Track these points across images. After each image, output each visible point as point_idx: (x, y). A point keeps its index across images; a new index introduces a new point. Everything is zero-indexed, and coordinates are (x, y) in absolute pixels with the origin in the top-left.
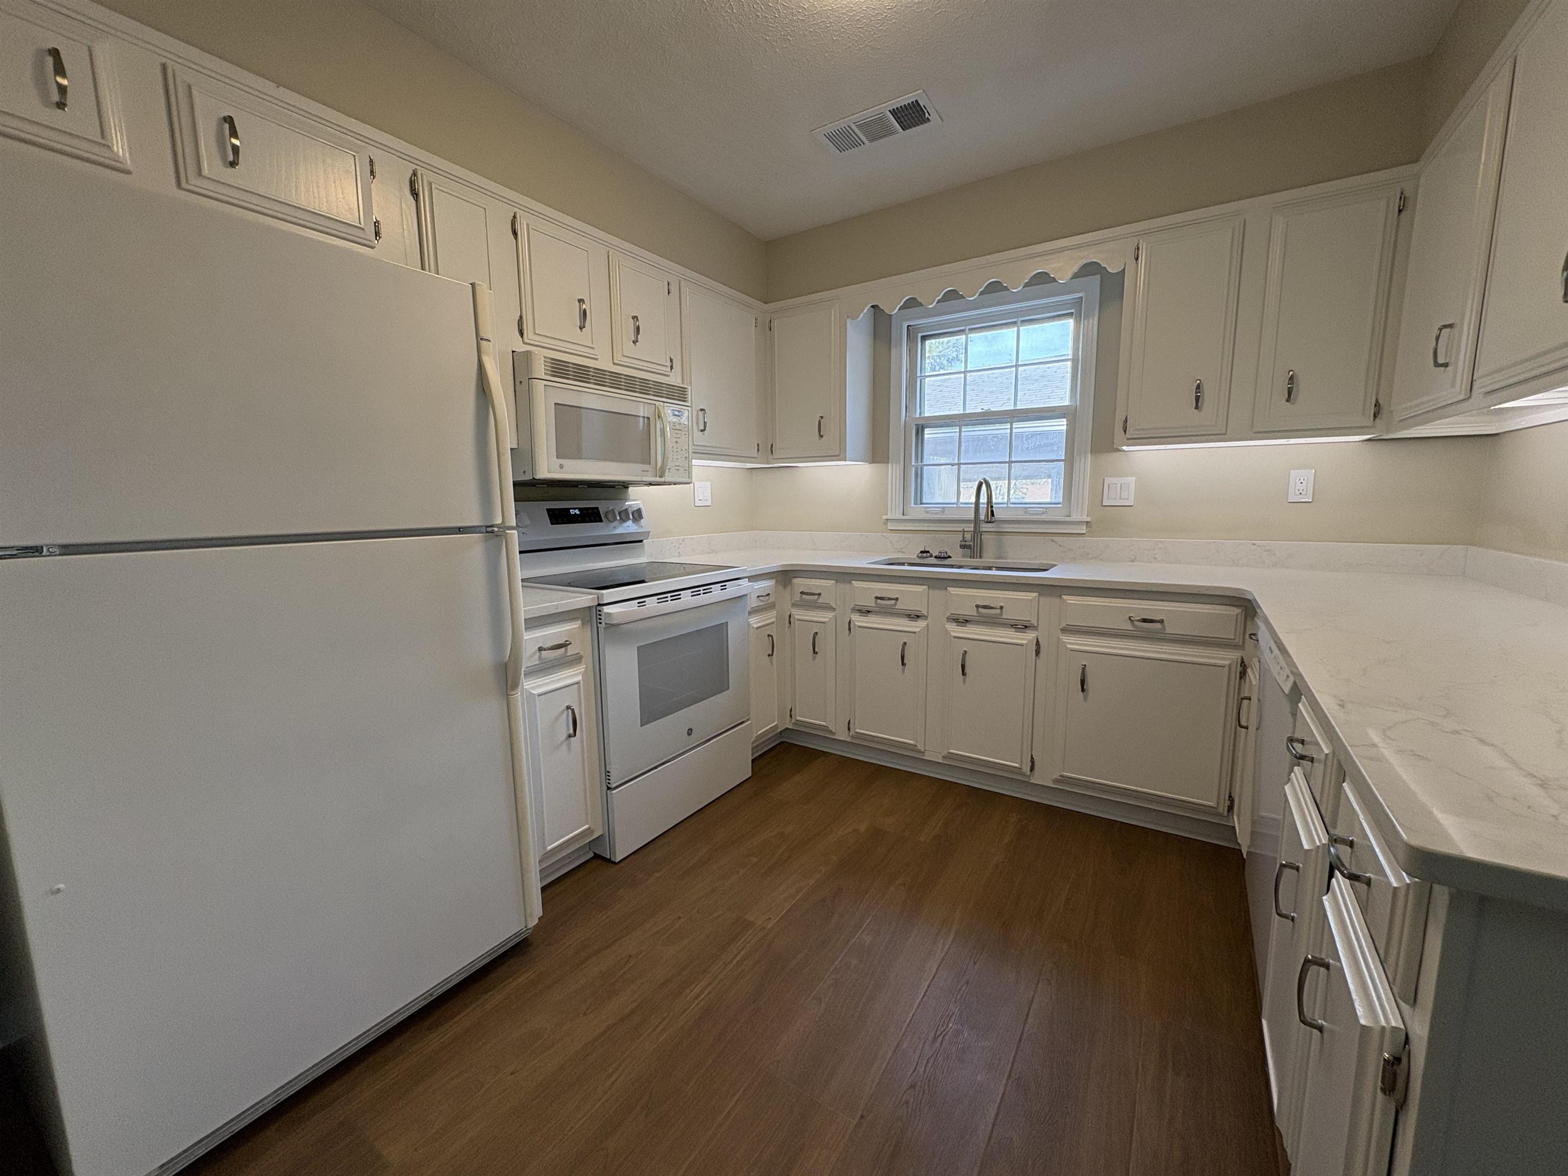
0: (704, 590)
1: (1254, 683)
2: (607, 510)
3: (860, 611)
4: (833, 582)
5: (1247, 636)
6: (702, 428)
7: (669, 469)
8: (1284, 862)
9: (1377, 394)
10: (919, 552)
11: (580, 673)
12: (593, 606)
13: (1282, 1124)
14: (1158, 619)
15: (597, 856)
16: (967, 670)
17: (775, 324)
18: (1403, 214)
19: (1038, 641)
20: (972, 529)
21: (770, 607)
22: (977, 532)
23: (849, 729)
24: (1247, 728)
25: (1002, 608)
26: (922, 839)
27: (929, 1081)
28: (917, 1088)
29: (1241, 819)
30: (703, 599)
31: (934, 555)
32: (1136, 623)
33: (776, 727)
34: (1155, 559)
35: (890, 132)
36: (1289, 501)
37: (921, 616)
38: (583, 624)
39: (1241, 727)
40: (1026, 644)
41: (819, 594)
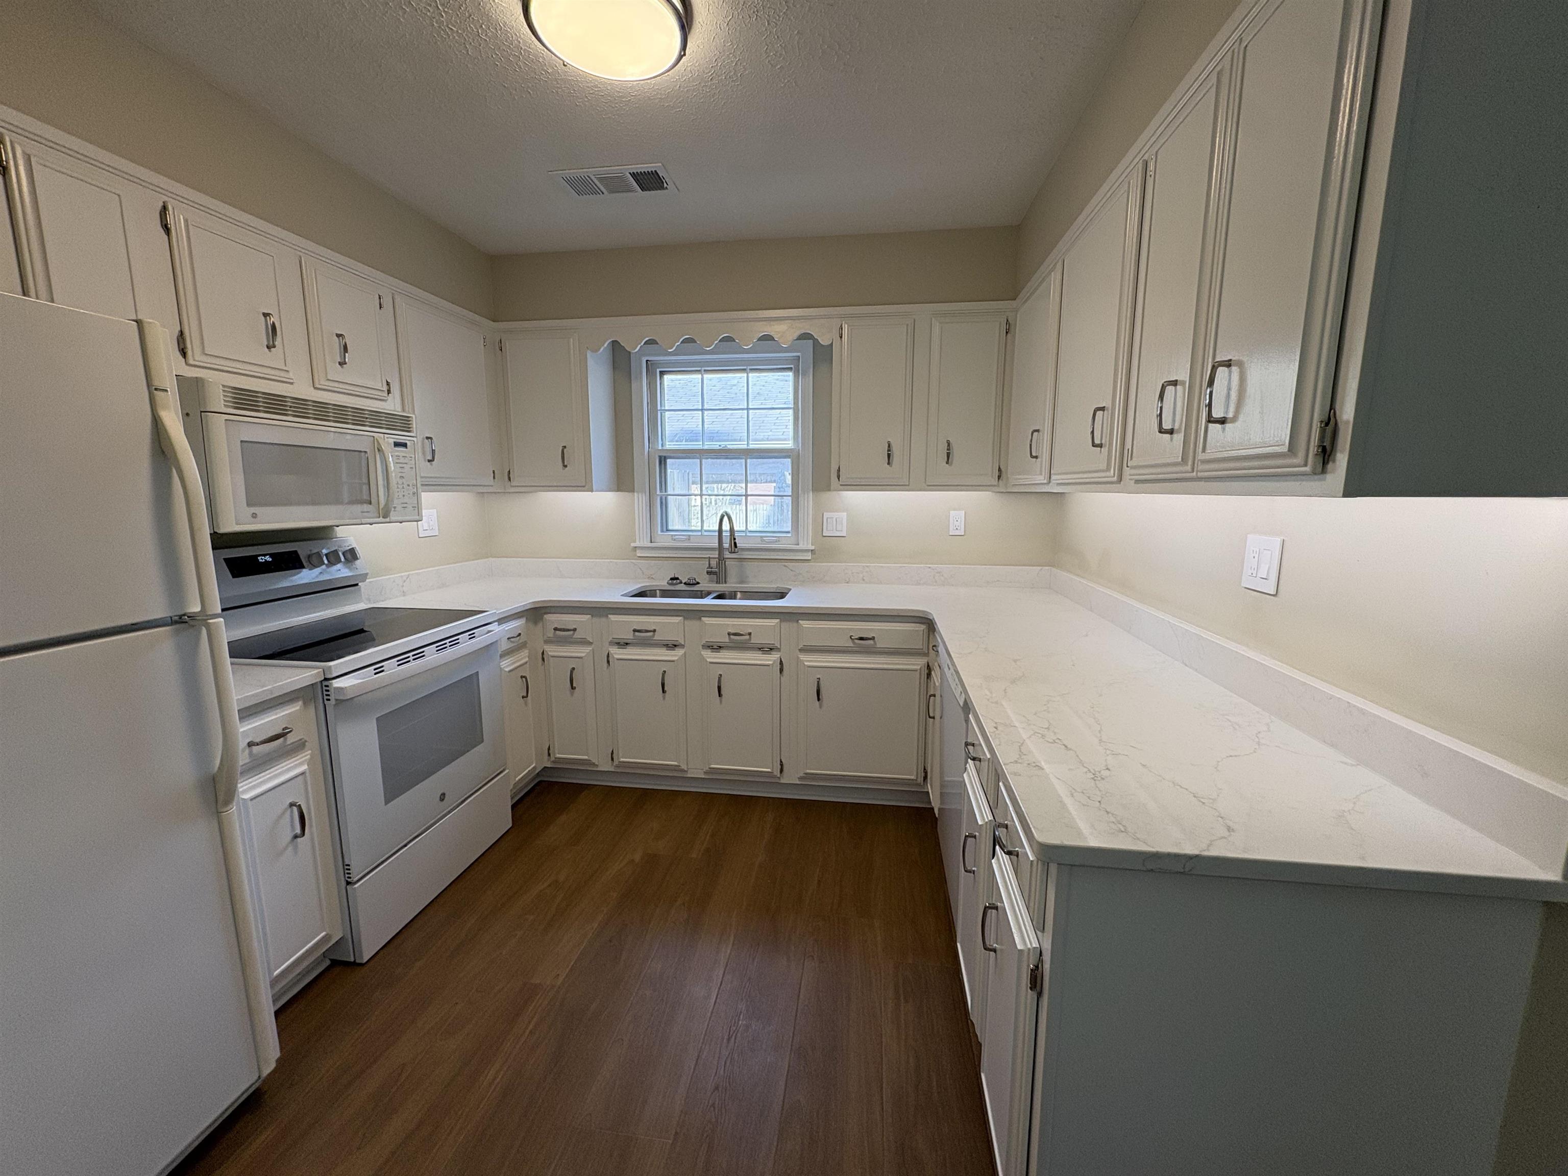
0: (450, 642)
1: (937, 684)
2: (309, 553)
3: (618, 644)
4: (589, 616)
5: (931, 649)
6: (430, 458)
7: (395, 508)
8: (967, 834)
9: (999, 463)
10: (669, 579)
11: (306, 760)
12: (316, 683)
13: (974, 1017)
14: (870, 637)
15: (335, 963)
16: (722, 692)
17: (507, 346)
18: (1009, 335)
19: (781, 661)
20: (717, 556)
21: (523, 646)
22: (721, 559)
23: (612, 759)
24: (934, 718)
25: (750, 634)
26: (694, 856)
27: (729, 1079)
28: (720, 1089)
29: (934, 789)
30: (450, 653)
31: (684, 582)
32: (856, 641)
33: (535, 768)
34: (864, 580)
35: (630, 190)
36: (950, 534)
37: (678, 645)
38: (304, 703)
39: (930, 717)
40: (772, 664)
41: (575, 630)
